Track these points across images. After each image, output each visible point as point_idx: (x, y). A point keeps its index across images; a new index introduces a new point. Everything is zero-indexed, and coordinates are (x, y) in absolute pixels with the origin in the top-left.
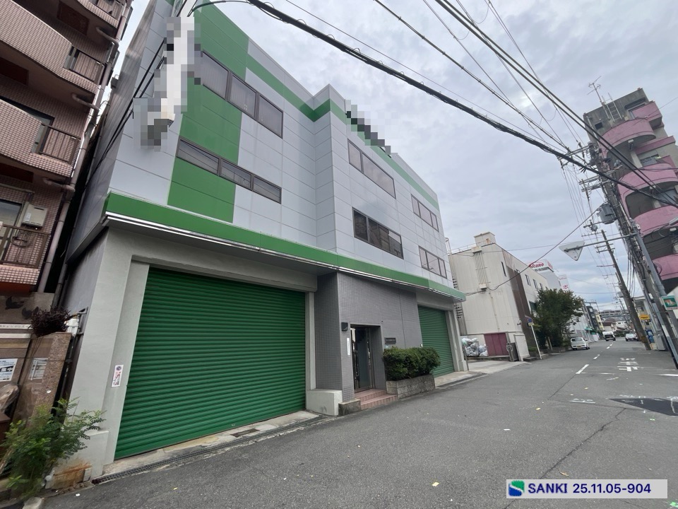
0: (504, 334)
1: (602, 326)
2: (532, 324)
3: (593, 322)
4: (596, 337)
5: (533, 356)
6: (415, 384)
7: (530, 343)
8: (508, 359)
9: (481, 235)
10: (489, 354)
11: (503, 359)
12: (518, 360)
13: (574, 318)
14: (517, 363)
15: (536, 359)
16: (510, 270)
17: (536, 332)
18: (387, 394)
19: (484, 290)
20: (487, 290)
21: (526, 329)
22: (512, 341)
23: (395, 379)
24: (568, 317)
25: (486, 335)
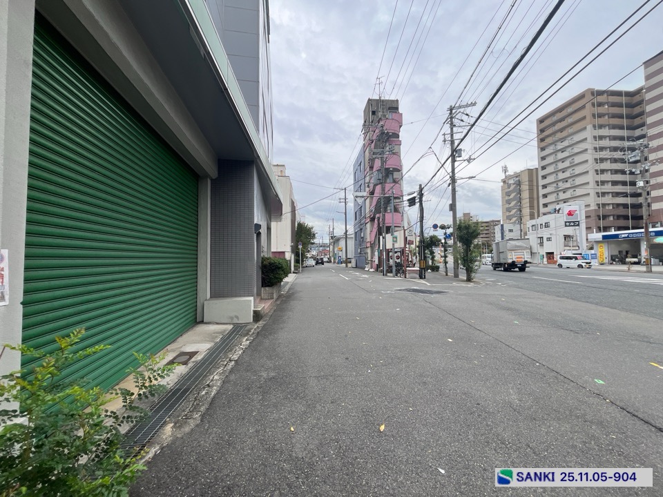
2: (301, 247)
5: (296, 270)
12: (291, 273)
15: (298, 272)
16: (292, 201)
21: (294, 250)
22: (288, 258)
24: (307, 246)
25: (272, 253)
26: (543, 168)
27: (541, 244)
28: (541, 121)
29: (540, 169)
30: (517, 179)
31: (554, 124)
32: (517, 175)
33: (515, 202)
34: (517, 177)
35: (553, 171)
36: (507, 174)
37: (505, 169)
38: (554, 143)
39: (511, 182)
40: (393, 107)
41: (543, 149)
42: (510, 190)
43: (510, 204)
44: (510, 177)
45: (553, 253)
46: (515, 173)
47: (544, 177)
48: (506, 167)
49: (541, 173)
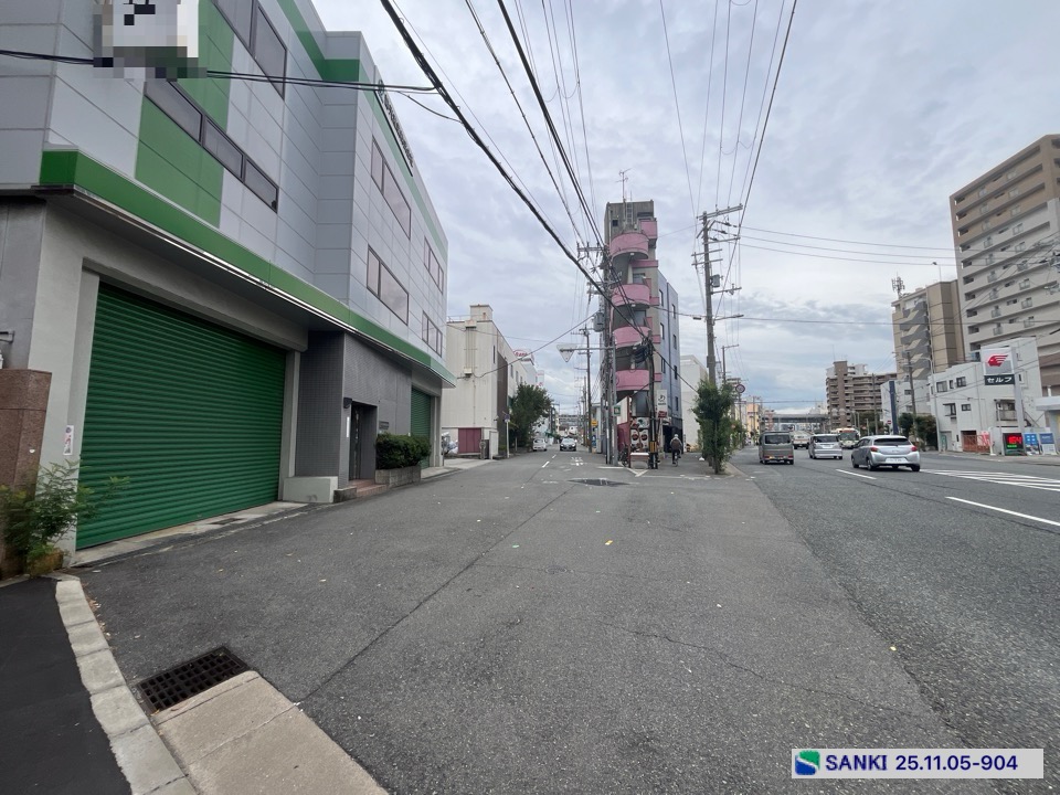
0: (480, 429)
1: (558, 430)
2: (508, 421)
3: (552, 426)
4: (552, 440)
5: (502, 455)
6: (404, 474)
7: (502, 441)
8: (479, 458)
9: (479, 306)
10: (460, 451)
11: (473, 457)
12: (488, 458)
13: (541, 419)
14: (487, 461)
15: (503, 458)
16: (500, 356)
17: (510, 431)
18: (375, 484)
19: (468, 376)
20: (472, 377)
21: (500, 425)
22: (486, 437)
23: (387, 467)
24: (536, 418)
25: (461, 430)
26: (968, 279)
27: (953, 416)
28: (959, 198)
29: (961, 282)
30: (921, 300)
31: (983, 202)
32: (921, 294)
33: (919, 341)
34: (920, 297)
35: (986, 283)
36: (902, 292)
37: (899, 286)
38: (987, 234)
39: (910, 306)
40: (645, 212)
41: (965, 247)
42: (907, 320)
43: (909, 344)
44: (909, 298)
45: (974, 432)
46: (919, 290)
47: (970, 296)
48: (899, 280)
49: (965, 289)
